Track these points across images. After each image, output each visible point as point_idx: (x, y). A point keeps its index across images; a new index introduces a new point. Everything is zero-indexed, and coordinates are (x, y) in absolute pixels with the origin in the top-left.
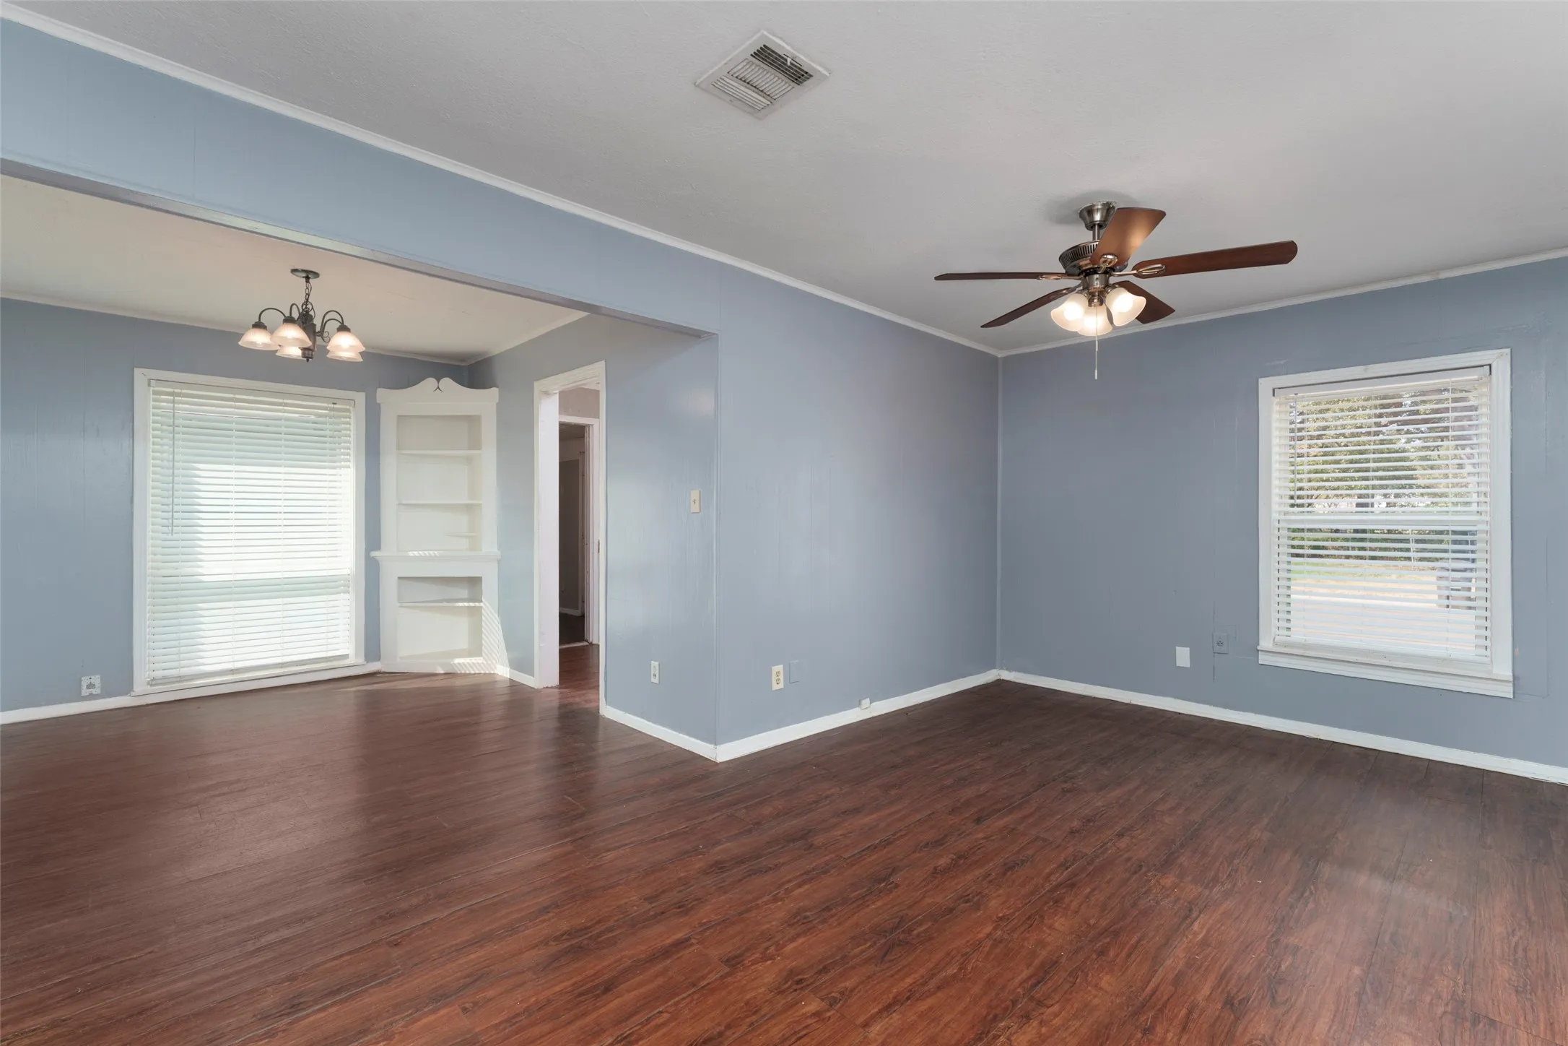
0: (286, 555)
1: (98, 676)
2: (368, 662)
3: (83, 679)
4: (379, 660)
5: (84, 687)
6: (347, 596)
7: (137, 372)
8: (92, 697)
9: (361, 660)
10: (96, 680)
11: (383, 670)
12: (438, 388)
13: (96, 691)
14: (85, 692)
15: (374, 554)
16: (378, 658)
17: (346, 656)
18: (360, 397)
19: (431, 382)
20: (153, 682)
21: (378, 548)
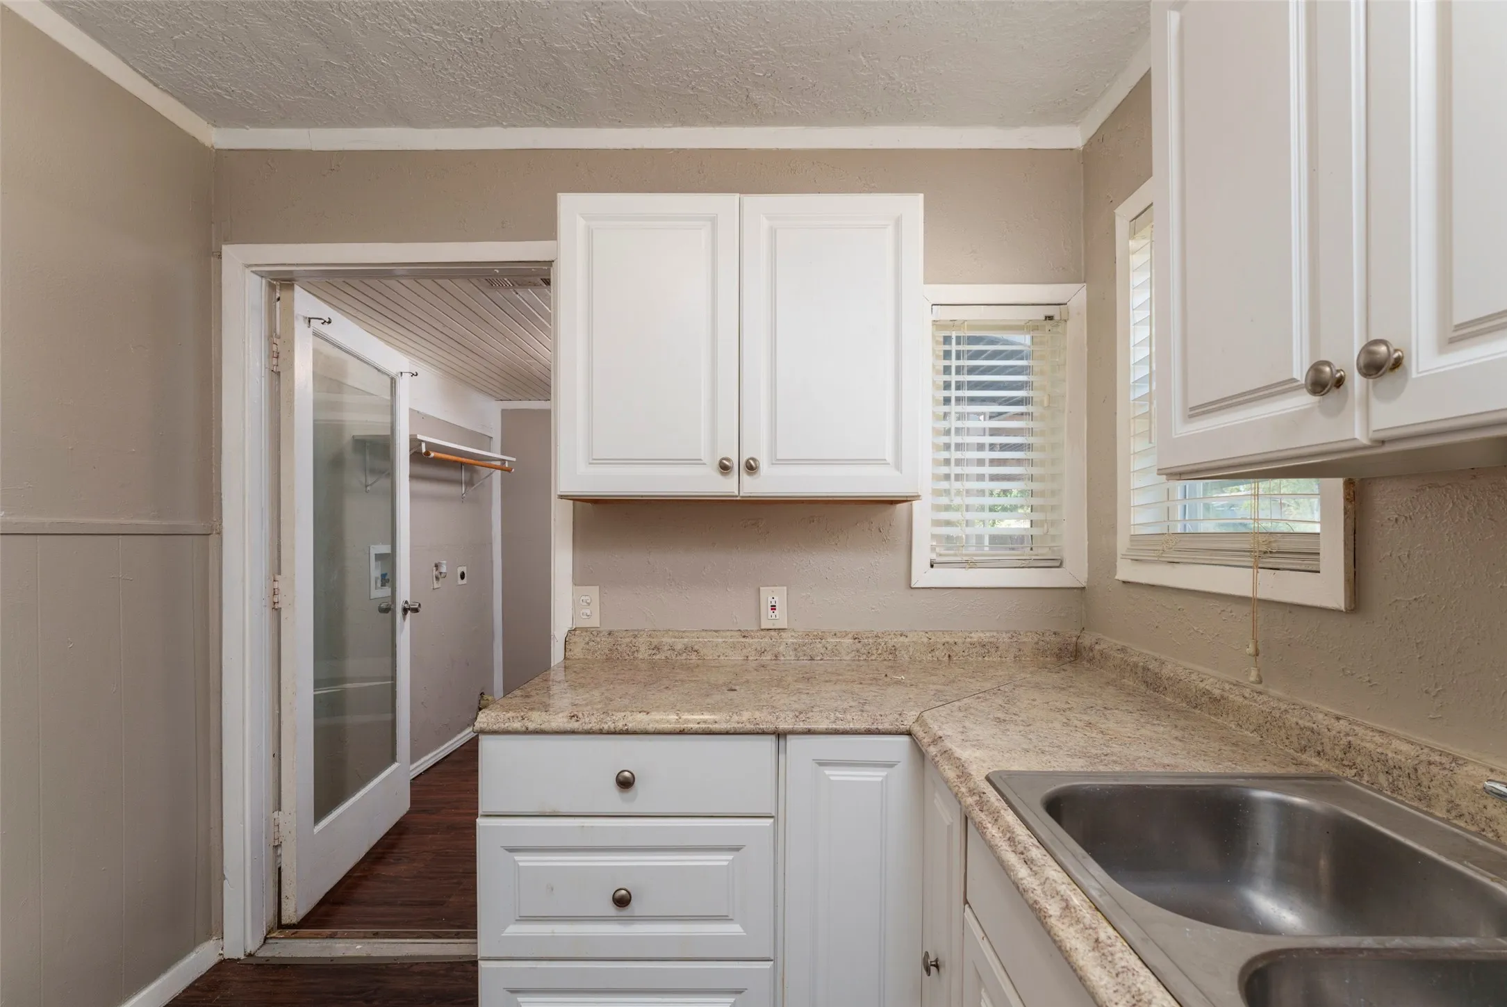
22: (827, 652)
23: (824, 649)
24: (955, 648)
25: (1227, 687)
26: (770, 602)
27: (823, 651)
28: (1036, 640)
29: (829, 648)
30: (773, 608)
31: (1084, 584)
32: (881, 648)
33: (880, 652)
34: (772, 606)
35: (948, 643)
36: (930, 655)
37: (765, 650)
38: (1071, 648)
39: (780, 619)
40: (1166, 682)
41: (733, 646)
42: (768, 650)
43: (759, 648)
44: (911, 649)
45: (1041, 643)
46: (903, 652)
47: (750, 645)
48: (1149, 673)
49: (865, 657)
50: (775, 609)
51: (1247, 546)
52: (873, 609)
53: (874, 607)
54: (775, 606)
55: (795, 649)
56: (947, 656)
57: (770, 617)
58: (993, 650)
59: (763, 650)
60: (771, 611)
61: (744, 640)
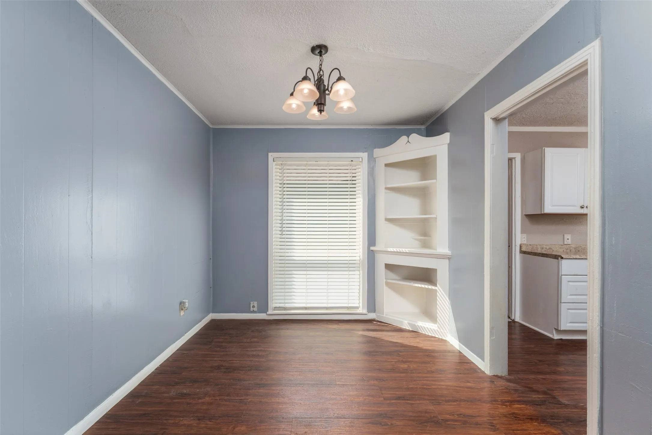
0: (330, 248)
1: (256, 302)
2: (368, 313)
3: (251, 303)
4: (375, 312)
5: (251, 307)
6: (358, 273)
7: (270, 154)
8: (254, 312)
9: (365, 311)
10: (256, 304)
11: (377, 319)
12: (408, 141)
13: (255, 309)
14: (252, 309)
15: (372, 248)
16: (374, 311)
17: (357, 308)
18: (365, 155)
19: (404, 138)
20: (276, 308)
21: (374, 245)
26: (567, 238)
39: (569, 242)
41: (560, 248)
47: (564, 248)
55: (575, 249)
60: (567, 240)
61: (562, 246)
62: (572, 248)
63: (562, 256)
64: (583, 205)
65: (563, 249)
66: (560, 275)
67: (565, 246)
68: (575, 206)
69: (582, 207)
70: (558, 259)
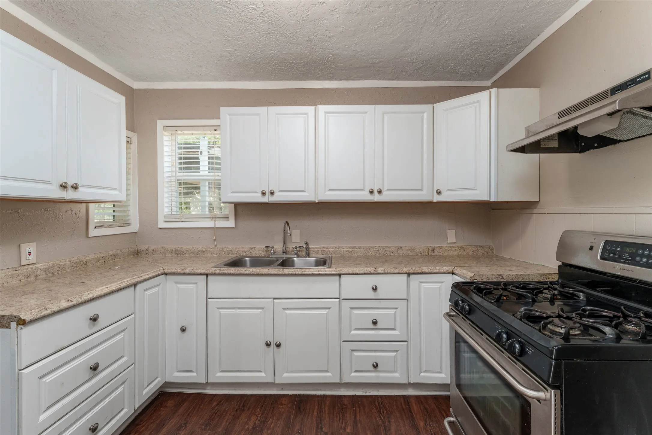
22: (60, 269)
23: (59, 268)
24: (106, 258)
25: (206, 248)
26: (28, 250)
27: (58, 269)
28: (128, 251)
29: (61, 267)
30: (30, 253)
31: (137, 231)
32: (81, 263)
33: (81, 265)
34: (29, 253)
35: (104, 256)
36: (98, 262)
37: (30, 275)
38: (136, 252)
39: (33, 258)
40: (185, 251)
41: (12, 277)
42: (31, 274)
43: (26, 275)
44: (92, 261)
45: (129, 251)
46: (89, 263)
47: (21, 274)
48: (178, 251)
49: (75, 268)
50: (31, 254)
51: (209, 217)
52: (74, 248)
53: (74, 247)
54: (31, 252)
55: (45, 271)
56: (104, 261)
57: (28, 259)
58: (117, 257)
59: (29, 275)
60: (28, 256)
61: (17, 272)
62: (39, 270)
63: (23, 317)
64: (65, 183)
65: (19, 278)
66: (17, 370)
67: (24, 270)
68: (48, 182)
69: (64, 187)
70: (8, 327)
